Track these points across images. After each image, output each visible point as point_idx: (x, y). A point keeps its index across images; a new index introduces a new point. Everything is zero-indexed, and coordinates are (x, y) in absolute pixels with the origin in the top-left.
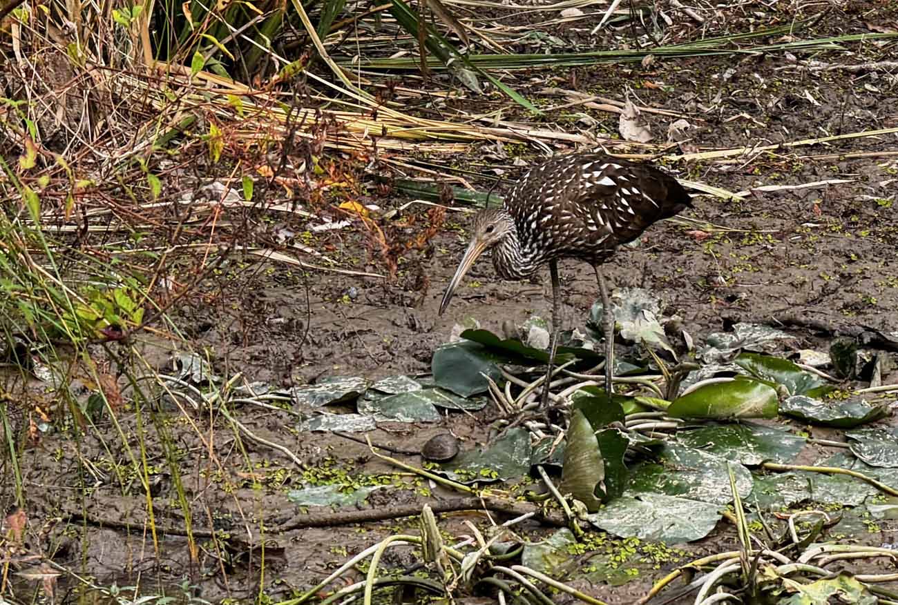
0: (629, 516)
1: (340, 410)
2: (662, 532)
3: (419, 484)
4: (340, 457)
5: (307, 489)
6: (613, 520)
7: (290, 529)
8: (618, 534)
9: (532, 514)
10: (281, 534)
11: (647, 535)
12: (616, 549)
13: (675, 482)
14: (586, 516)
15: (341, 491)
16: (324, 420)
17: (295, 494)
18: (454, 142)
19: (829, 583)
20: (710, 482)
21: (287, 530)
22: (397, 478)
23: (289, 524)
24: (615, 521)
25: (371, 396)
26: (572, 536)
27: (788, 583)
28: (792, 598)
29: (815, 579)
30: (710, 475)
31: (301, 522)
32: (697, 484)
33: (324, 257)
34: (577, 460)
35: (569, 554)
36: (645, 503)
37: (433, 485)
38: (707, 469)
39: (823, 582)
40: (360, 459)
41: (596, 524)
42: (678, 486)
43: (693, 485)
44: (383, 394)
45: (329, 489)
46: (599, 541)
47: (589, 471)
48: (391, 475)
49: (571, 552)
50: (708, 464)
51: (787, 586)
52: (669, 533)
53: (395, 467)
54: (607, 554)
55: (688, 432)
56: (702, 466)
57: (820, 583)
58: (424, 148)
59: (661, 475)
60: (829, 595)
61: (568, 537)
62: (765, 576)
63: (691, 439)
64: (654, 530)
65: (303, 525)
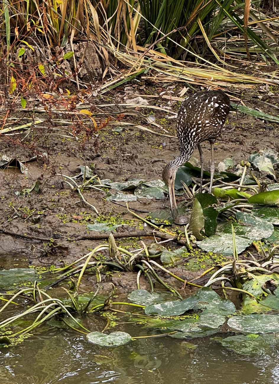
0: (214, 243)
1: (127, 193)
2: (224, 250)
3: (140, 224)
4: (116, 212)
5: (96, 224)
6: (206, 244)
7: (79, 240)
8: (206, 250)
9: (172, 239)
10: (74, 241)
11: (217, 251)
12: (202, 256)
13: (241, 230)
14: (195, 242)
15: (108, 226)
16: (118, 196)
17: (89, 226)
18: (249, 84)
19: (268, 276)
20: (255, 231)
21: (78, 240)
22: (133, 221)
23: (79, 238)
24: (207, 245)
25: (143, 187)
26: (186, 249)
27: (250, 275)
28: (251, 281)
29: (263, 274)
30: (257, 228)
31: (84, 237)
32: (250, 231)
33: (164, 130)
34: (195, 218)
35: (182, 257)
36: (222, 238)
37: (145, 225)
38: (256, 225)
39: (266, 275)
40: (123, 213)
41: (198, 245)
42: (242, 232)
43: (248, 231)
44: (148, 187)
45: (104, 224)
46: (197, 252)
47: (199, 223)
48: (130, 220)
49: (183, 256)
50: (257, 223)
51: (249, 276)
52: (226, 251)
53: (134, 217)
54: (197, 258)
55: (257, 209)
56: (255, 224)
57: (264, 275)
58: (236, 86)
59: (237, 227)
60: (266, 281)
61: (184, 250)
62: (241, 271)
63: (257, 212)
64: (220, 249)
65: (84, 239)
